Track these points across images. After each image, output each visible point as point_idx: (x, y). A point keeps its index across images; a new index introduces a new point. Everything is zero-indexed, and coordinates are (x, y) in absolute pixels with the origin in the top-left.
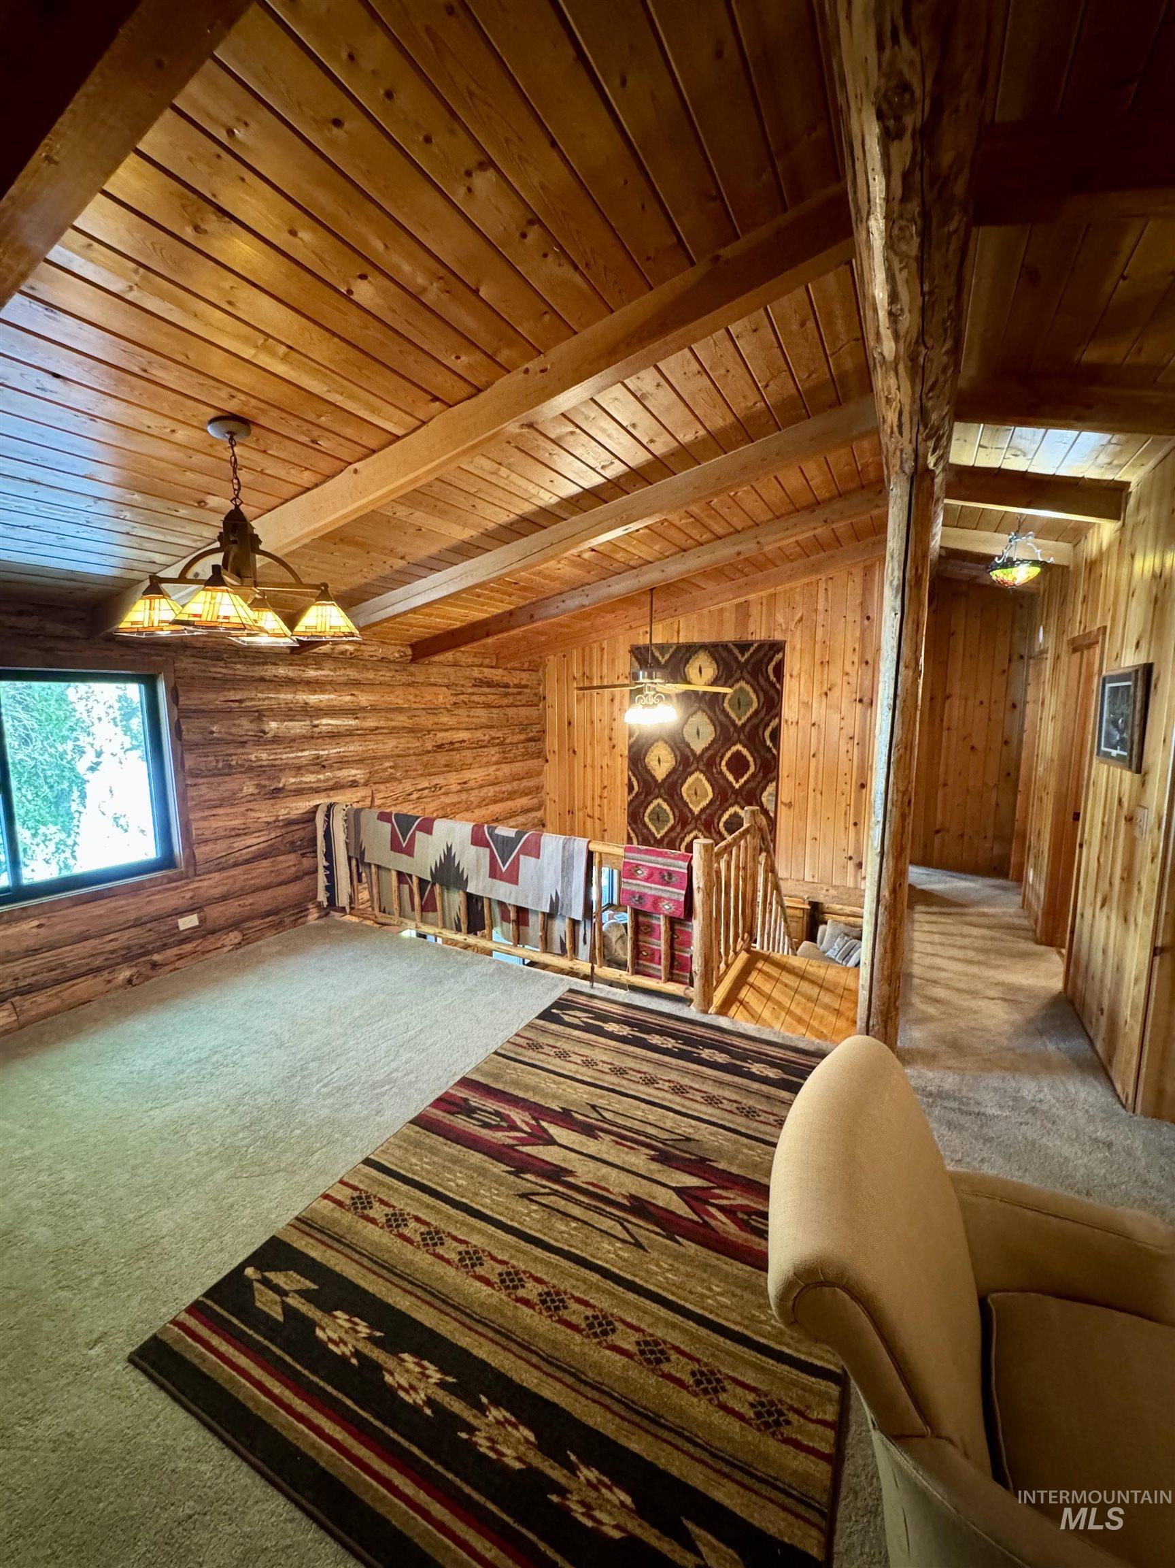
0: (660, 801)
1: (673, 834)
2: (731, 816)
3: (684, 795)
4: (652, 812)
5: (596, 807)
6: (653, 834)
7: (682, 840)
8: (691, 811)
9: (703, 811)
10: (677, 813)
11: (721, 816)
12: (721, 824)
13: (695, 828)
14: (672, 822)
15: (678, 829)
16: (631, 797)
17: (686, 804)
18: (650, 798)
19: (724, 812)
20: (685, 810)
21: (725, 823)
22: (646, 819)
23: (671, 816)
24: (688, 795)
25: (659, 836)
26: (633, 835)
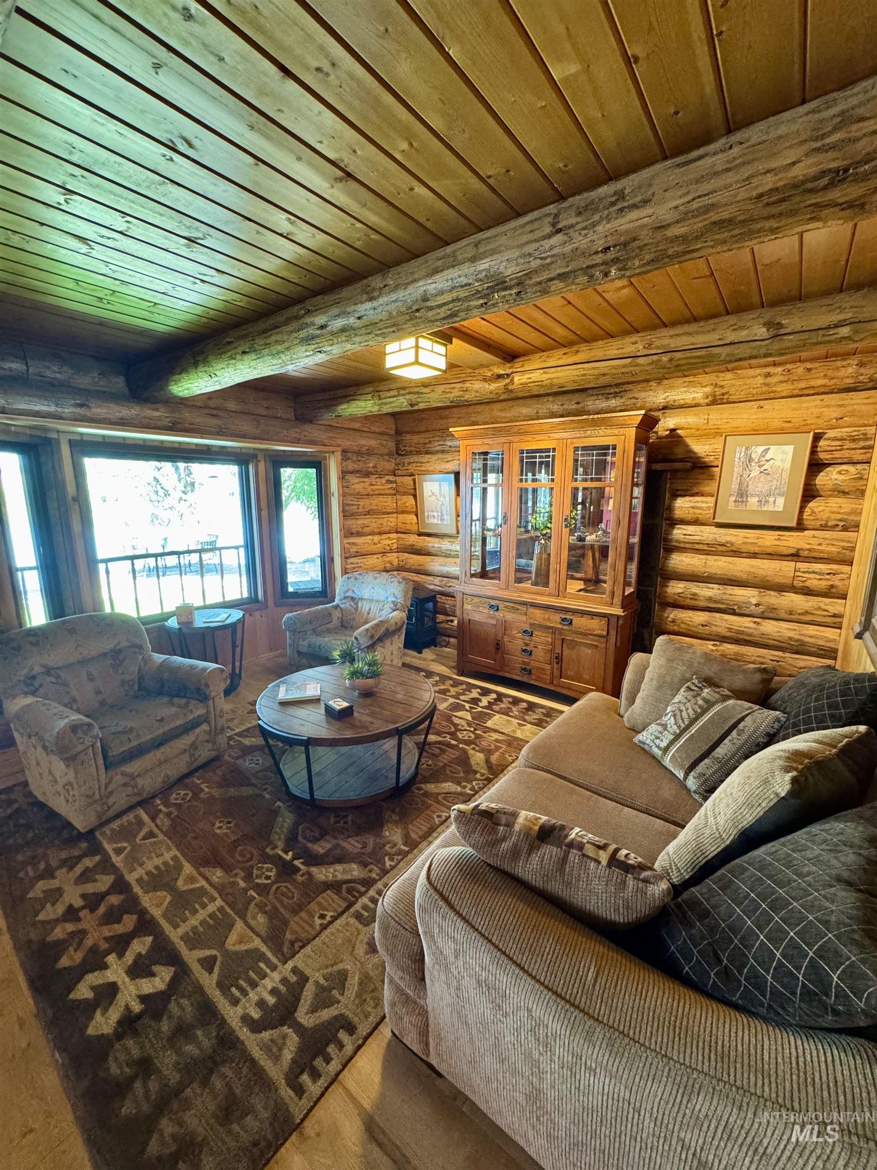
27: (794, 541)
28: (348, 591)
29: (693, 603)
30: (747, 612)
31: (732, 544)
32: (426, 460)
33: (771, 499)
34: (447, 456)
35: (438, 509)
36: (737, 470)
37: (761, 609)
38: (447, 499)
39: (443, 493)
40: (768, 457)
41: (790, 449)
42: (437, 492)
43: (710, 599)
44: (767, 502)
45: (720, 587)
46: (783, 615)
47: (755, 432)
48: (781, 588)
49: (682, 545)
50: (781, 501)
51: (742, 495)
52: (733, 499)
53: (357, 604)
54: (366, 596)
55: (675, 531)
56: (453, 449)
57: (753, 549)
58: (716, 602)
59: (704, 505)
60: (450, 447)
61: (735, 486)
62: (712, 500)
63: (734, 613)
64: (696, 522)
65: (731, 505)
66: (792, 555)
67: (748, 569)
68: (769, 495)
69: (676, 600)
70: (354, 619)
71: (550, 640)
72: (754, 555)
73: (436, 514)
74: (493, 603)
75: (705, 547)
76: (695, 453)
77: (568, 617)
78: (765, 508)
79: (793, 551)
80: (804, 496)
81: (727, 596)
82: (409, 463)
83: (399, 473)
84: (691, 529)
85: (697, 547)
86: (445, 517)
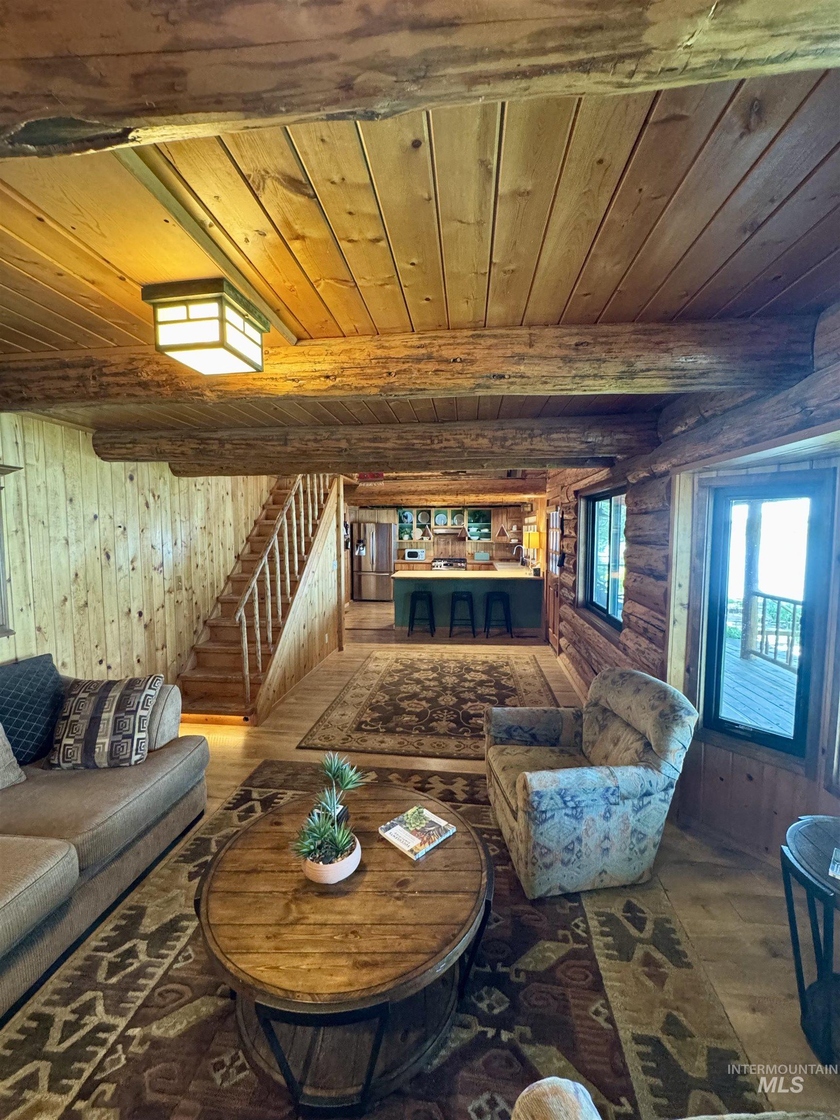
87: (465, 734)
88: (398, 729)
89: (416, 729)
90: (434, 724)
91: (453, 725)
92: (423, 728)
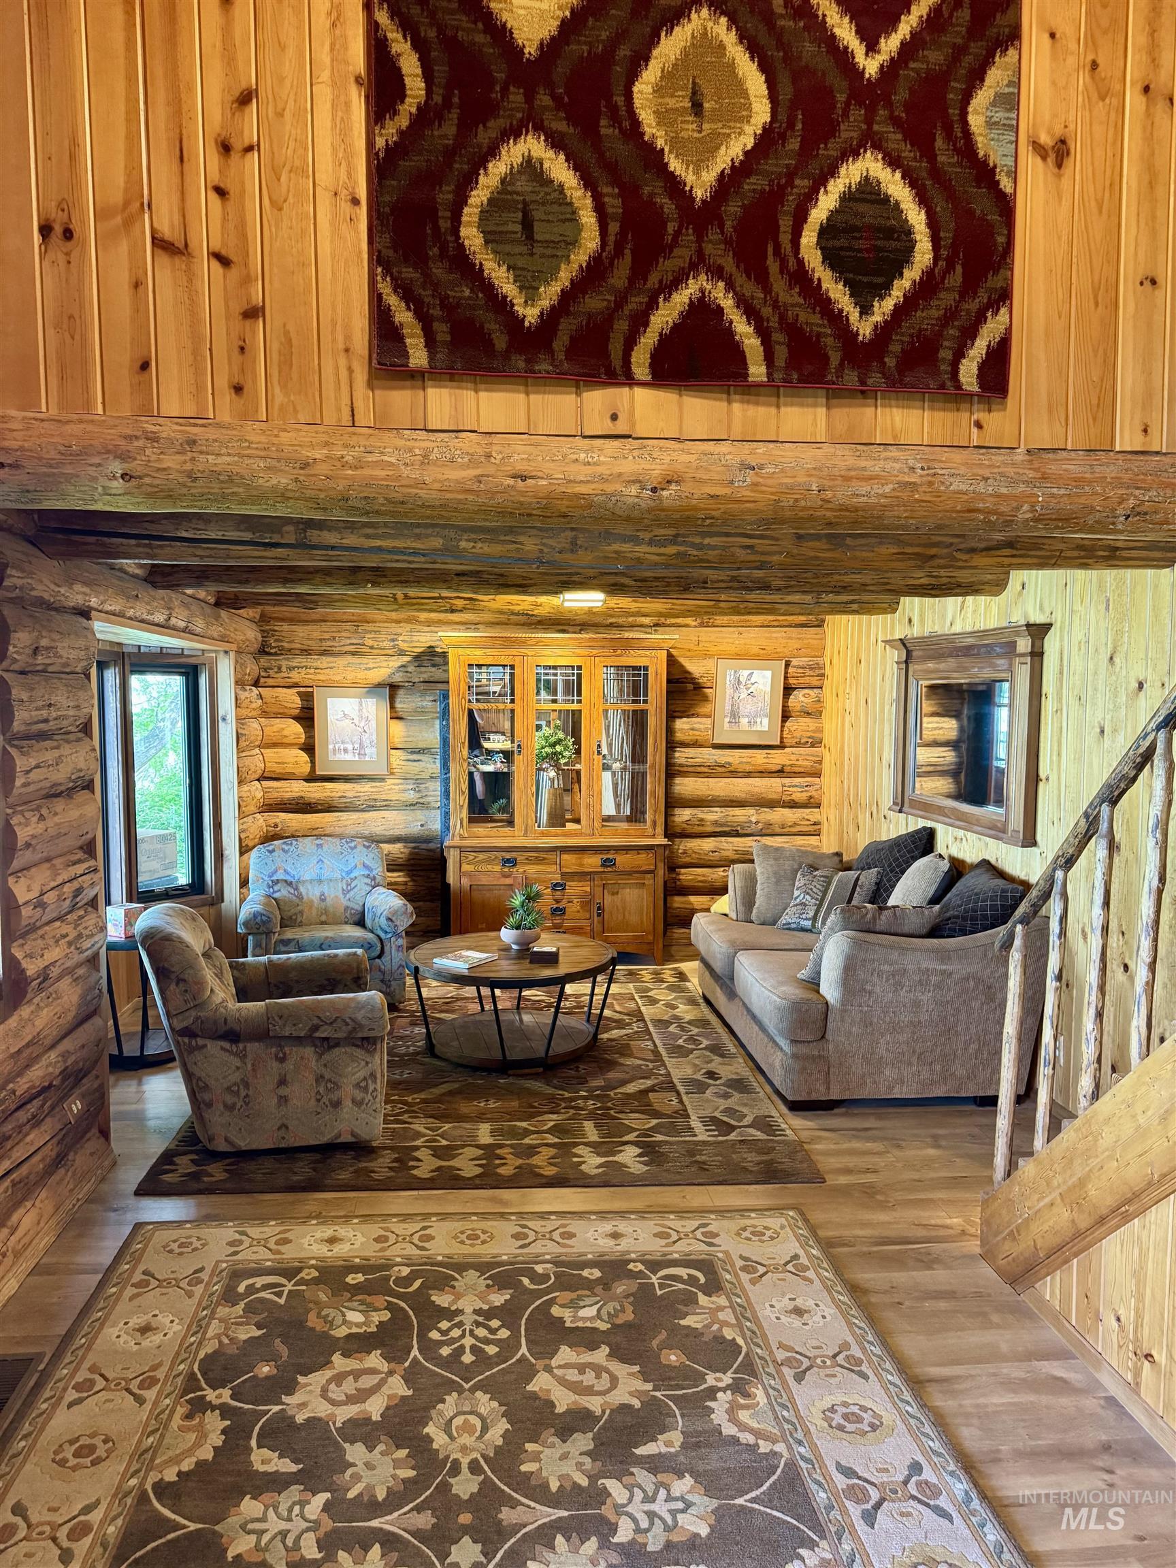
0: (532, 146)
1: (595, 303)
2: (848, 198)
3: (647, 118)
4: (496, 204)
5: (202, 197)
6: (501, 305)
7: (640, 321)
8: (675, 186)
9: (728, 183)
10: (614, 204)
11: (810, 198)
12: (809, 238)
13: (699, 263)
14: (590, 240)
15: (619, 277)
16: (388, 133)
17: (653, 159)
18: (483, 136)
19: (821, 181)
20: (652, 188)
21: (826, 232)
22: (471, 236)
23: (588, 218)
24: (663, 116)
25: (530, 314)
26: (403, 316)
27: (778, 758)
28: (276, 871)
29: (701, 829)
30: (749, 831)
31: (730, 764)
32: (325, 665)
33: (758, 720)
34: (364, 660)
35: (355, 738)
36: (729, 691)
37: (760, 826)
38: (373, 723)
39: (365, 714)
40: (753, 680)
41: (768, 674)
42: (354, 715)
43: (715, 823)
44: (755, 722)
45: (723, 809)
46: (778, 830)
47: (738, 656)
48: (771, 804)
49: (685, 769)
50: (766, 721)
51: (735, 715)
52: (727, 720)
53: (296, 889)
54: (307, 877)
55: (677, 754)
56: (375, 652)
57: (748, 768)
58: (722, 825)
59: (702, 726)
60: (372, 648)
61: (728, 708)
62: (708, 721)
63: (738, 835)
64: (695, 744)
65: (726, 726)
66: (779, 771)
67: (746, 788)
68: (756, 716)
69: (684, 829)
70: (301, 912)
71: (588, 889)
72: (748, 774)
73: (350, 747)
74: (508, 856)
75: (706, 770)
76: (689, 673)
77: (611, 856)
78: (754, 729)
79: (779, 768)
80: (783, 717)
81: (729, 819)
82: (291, 669)
83: (270, 682)
84: (691, 752)
85: (699, 769)
86: (367, 751)
87: (405, 1271)
88: (597, 1273)
89: (546, 1277)
90: (499, 1299)
91: (442, 1299)
92: (526, 1281)
